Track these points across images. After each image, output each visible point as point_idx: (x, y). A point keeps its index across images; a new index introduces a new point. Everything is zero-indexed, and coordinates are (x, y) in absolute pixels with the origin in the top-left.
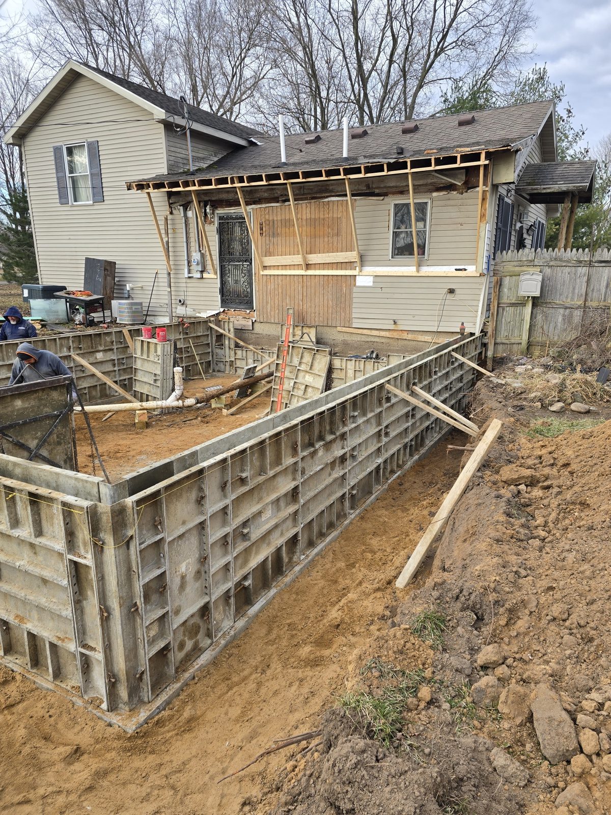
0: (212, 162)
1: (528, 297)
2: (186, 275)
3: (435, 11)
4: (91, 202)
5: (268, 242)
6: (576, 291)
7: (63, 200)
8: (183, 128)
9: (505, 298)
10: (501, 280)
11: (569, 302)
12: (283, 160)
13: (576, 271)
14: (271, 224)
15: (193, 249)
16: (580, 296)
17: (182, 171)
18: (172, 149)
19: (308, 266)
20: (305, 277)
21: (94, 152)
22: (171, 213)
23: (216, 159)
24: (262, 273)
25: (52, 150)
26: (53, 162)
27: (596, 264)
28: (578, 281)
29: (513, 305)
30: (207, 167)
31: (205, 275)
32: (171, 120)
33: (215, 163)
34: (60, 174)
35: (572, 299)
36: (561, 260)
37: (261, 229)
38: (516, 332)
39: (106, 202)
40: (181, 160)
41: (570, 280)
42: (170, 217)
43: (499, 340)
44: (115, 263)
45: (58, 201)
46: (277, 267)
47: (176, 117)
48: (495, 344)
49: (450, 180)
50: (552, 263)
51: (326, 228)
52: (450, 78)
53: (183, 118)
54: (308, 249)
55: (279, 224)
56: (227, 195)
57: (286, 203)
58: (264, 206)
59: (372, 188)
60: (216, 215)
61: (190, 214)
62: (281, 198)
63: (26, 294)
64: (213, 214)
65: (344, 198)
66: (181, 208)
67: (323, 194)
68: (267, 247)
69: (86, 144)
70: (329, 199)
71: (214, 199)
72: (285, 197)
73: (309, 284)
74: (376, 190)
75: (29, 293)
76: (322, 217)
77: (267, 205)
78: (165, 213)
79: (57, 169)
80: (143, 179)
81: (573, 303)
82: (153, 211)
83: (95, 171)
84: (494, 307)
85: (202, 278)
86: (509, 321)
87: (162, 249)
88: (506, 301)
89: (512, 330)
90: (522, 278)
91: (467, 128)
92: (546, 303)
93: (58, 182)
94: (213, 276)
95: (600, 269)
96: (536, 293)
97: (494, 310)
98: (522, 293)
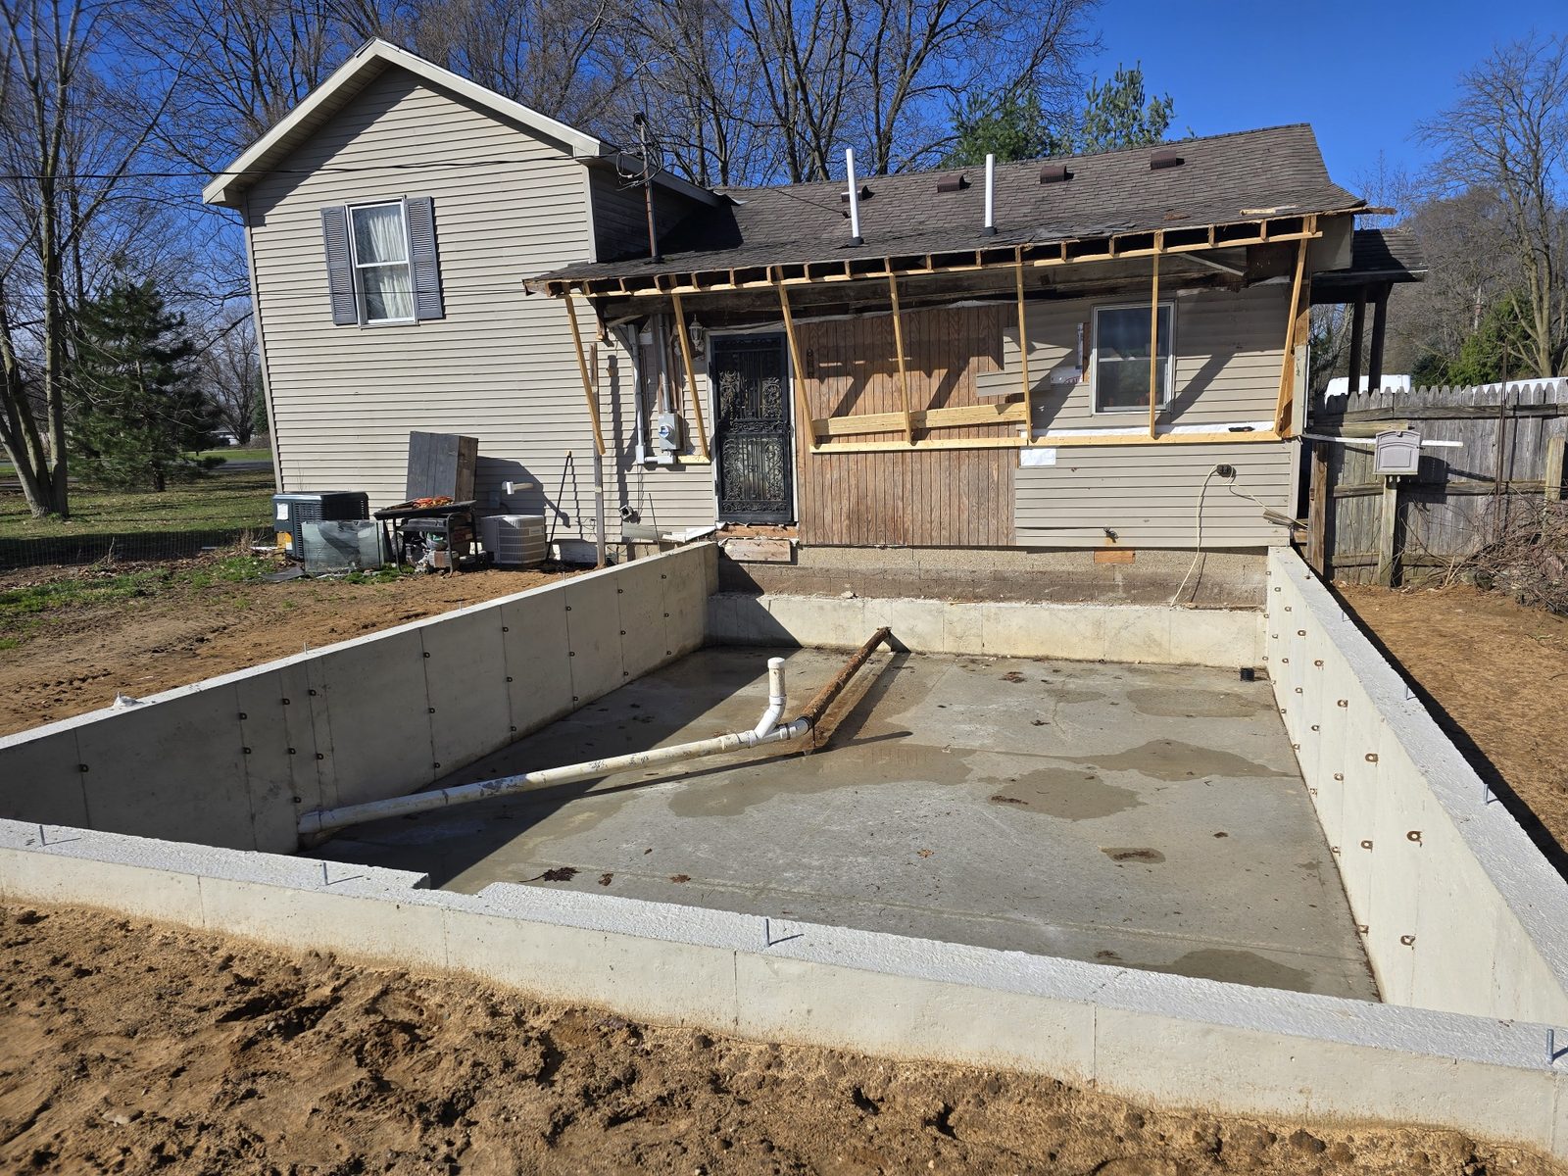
0: (660, 238)
2: (640, 459)
4: (412, 319)
5: (824, 389)
6: (1477, 462)
7: (343, 316)
11: (1464, 483)
12: (857, 232)
13: (1475, 426)
14: (832, 354)
15: (654, 406)
17: (616, 254)
18: (602, 214)
19: (920, 433)
20: (910, 455)
21: (422, 218)
22: (605, 338)
24: (812, 450)
25: (319, 215)
26: (321, 241)
27: (1512, 413)
28: (1480, 442)
29: (1358, 492)
31: (684, 459)
34: (338, 264)
37: (810, 364)
38: (1364, 542)
39: (449, 319)
42: (601, 346)
44: (477, 442)
45: (330, 317)
46: (846, 437)
49: (1218, 266)
50: (1428, 414)
51: (953, 360)
55: (851, 353)
56: (736, 301)
57: (867, 315)
58: (816, 320)
59: (1055, 282)
60: (708, 340)
61: (647, 338)
62: (854, 304)
63: (283, 513)
64: (702, 338)
65: (993, 303)
66: (631, 327)
67: (947, 297)
68: (824, 399)
69: (402, 204)
70: (960, 304)
71: (705, 309)
72: (863, 303)
73: (917, 466)
74: (1060, 287)
75: (291, 512)
76: (945, 338)
77: (823, 319)
78: (593, 338)
79: (329, 253)
80: (553, 272)
81: (1472, 484)
82: (577, 334)
83: (423, 257)
84: (1320, 499)
85: (677, 464)
86: (1348, 522)
87: (586, 410)
88: (1341, 486)
89: (1356, 539)
90: (1379, 441)
91: (1173, 173)
92: (1421, 485)
93: (332, 279)
94: (703, 460)
95: (1519, 421)
96: (1411, 468)
97: (1320, 504)
98: (1381, 470)
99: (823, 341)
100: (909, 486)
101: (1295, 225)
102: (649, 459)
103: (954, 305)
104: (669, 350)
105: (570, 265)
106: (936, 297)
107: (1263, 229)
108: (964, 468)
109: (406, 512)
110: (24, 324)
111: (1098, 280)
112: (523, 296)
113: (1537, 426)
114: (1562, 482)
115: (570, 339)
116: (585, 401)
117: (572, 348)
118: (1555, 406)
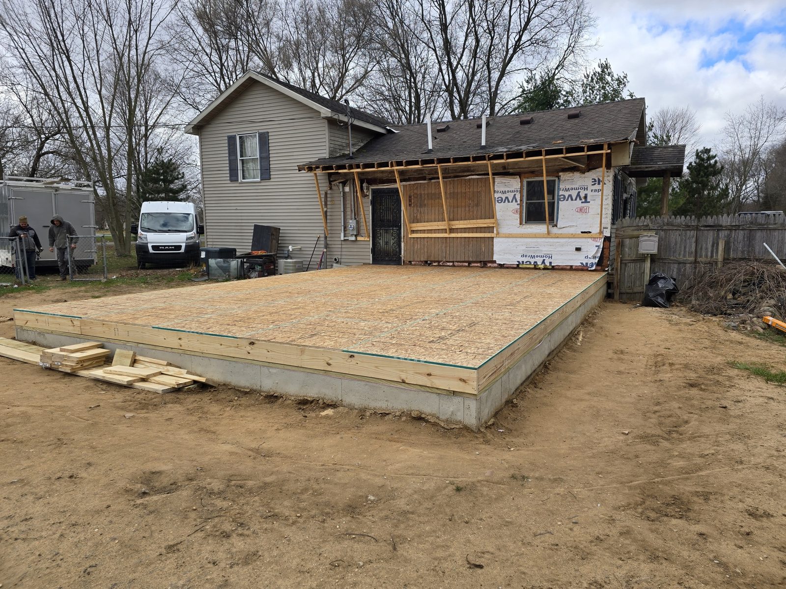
0: (360, 147)
1: (648, 254)
2: (342, 238)
3: (510, 17)
4: (259, 180)
5: (415, 211)
6: (687, 249)
7: (233, 178)
8: (346, 124)
9: (627, 255)
10: (622, 241)
11: (681, 258)
12: (430, 147)
13: (686, 234)
14: (419, 197)
15: (349, 217)
16: (690, 254)
17: (338, 155)
18: (333, 138)
19: (452, 230)
20: (448, 239)
21: (264, 140)
22: (331, 189)
23: (362, 144)
24: (410, 236)
25: (226, 138)
26: (227, 148)
27: (702, 228)
28: (688, 241)
29: (634, 261)
30: (356, 151)
31: (359, 238)
32: (336, 117)
33: (362, 148)
34: (233, 158)
35: (684, 256)
36: (672, 225)
37: (410, 201)
38: (638, 283)
39: (272, 180)
40: (337, 147)
41: (681, 240)
42: (329, 192)
43: (623, 291)
44: (279, 229)
45: (228, 179)
46: (424, 231)
47: (340, 115)
48: (620, 293)
49: (575, 163)
50: (665, 228)
51: (467, 200)
52: (525, 69)
53: (346, 115)
54: (451, 217)
55: (426, 196)
56: (381, 175)
57: (433, 181)
58: (413, 183)
59: (508, 169)
60: (370, 190)
61: (347, 189)
62: (428, 177)
63: (203, 255)
64: (368, 189)
65: (483, 177)
66: (341, 184)
67: (465, 174)
68: (415, 215)
69: (257, 134)
70: (470, 177)
71: (369, 178)
72: (431, 176)
73: (452, 244)
74: (511, 171)
75: (206, 255)
76: (464, 191)
77: (416, 182)
78: (326, 189)
79: (229, 153)
80: (310, 162)
81: (685, 259)
82: (318, 187)
83: (264, 155)
84: (618, 263)
85: (356, 240)
86: (631, 274)
87: (322, 217)
88: (627, 258)
89: (634, 281)
90: (641, 239)
91: (576, 121)
92: (662, 259)
93: (230, 163)
94: (367, 239)
95: (706, 231)
96: (655, 251)
97: (618, 266)
98: (641, 251)
99: (415, 191)
100: (448, 252)
101: (600, 147)
102: (346, 238)
103: (468, 178)
104: (355, 194)
105: (319, 159)
106: (460, 174)
107: (586, 149)
108: (471, 245)
109: (248, 256)
110: (122, 176)
111: (526, 168)
112: (297, 171)
113: (714, 234)
114: (724, 259)
115: (316, 189)
116: (321, 214)
117: (317, 192)
118: (721, 226)
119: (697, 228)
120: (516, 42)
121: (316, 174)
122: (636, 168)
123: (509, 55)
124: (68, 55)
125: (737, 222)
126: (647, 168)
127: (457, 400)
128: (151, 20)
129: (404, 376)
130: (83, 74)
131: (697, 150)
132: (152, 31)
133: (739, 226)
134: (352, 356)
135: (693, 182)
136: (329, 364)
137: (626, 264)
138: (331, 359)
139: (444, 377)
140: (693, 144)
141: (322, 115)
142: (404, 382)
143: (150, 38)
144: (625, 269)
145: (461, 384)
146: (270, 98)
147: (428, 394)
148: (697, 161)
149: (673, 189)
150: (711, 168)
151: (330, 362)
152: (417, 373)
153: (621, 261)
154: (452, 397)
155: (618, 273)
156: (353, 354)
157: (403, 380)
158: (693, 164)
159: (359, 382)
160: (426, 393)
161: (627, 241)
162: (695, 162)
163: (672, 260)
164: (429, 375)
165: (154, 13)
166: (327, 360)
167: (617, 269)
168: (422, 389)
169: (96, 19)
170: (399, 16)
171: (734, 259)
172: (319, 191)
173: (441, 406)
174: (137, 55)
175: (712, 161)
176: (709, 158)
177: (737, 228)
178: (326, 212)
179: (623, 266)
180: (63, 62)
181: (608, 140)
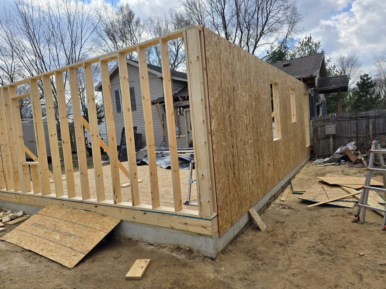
0: (179, 90)
1: (330, 135)
3: (258, 19)
6: (352, 130)
7: (119, 111)
10: (316, 129)
11: (349, 135)
13: (351, 122)
16: (354, 133)
21: (132, 91)
22: (165, 112)
23: (181, 89)
25: (114, 92)
26: (115, 97)
27: (359, 119)
28: (352, 126)
29: (324, 139)
30: (178, 93)
31: (181, 136)
33: (181, 91)
34: (118, 101)
35: (351, 134)
36: (342, 118)
38: (327, 150)
39: (137, 110)
41: (348, 126)
44: (142, 134)
45: (116, 111)
48: (318, 156)
50: (339, 120)
52: (267, 43)
56: (189, 103)
64: (183, 111)
78: (162, 112)
79: (116, 99)
80: (154, 100)
81: (352, 135)
82: (158, 112)
83: (132, 98)
84: (315, 140)
85: (179, 137)
86: (323, 146)
87: (161, 127)
88: (320, 137)
89: (325, 149)
90: (326, 127)
91: (288, 67)
92: (339, 136)
93: (117, 104)
94: (185, 136)
95: (362, 120)
96: (334, 133)
97: (315, 142)
98: (327, 133)
104: (177, 114)
105: (157, 98)
113: (366, 121)
114: (373, 134)
115: (158, 113)
116: (161, 125)
117: (158, 115)
118: (370, 117)
119: (356, 119)
120: (261, 31)
121: (157, 106)
122: (321, 89)
123: (258, 38)
124: (43, 59)
125: (378, 114)
126: (327, 88)
127: (202, 238)
128: (81, 39)
129: (173, 225)
130: (50, 67)
131: (361, 75)
132: (82, 45)
133: (380, 116)
134: (145, 213)
135: (360, 92)
136: (134, 218)
137: (319, 141)
138: (135, 215)
139: (194, 225)
140: (358, 73)
141: (158, 77)
142: (173, 228)
143: (81, 48)
144: (319, 143)
145: (203, 229)
146: (133, 70)
147: (186, 235)
148: (362, 81)
149: (350, 96)
150: (369, 84)
151: (134, 217)
152: (179, 223)
153: (317, 139)
154: (199, 237)
155: (315, 145)
156: (145, 212)
157: (172, 227)
158: (360, 83)
159: (150, 228)
160: (185, 234)
161: (319, 129)
162: (360, 82)
163: (344, 137)
164: (186, 224)
165: (83, 36)
166: (133, 215)
167: (315, 144)
168: (183, 232)
169: (56, 41)
170: (202, 24)
171: (379, 134)
172: (159, 114)
173: (194, 242)
174: (75, 56)
175: (370, 81)
176: (368, 79)
177: (379, 117)
178: (163, 124)
179: (318, 142)
180: (41, 63)
181: (302, 76)
